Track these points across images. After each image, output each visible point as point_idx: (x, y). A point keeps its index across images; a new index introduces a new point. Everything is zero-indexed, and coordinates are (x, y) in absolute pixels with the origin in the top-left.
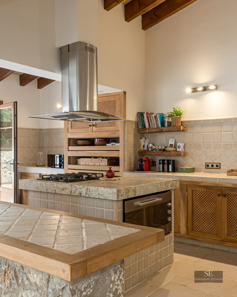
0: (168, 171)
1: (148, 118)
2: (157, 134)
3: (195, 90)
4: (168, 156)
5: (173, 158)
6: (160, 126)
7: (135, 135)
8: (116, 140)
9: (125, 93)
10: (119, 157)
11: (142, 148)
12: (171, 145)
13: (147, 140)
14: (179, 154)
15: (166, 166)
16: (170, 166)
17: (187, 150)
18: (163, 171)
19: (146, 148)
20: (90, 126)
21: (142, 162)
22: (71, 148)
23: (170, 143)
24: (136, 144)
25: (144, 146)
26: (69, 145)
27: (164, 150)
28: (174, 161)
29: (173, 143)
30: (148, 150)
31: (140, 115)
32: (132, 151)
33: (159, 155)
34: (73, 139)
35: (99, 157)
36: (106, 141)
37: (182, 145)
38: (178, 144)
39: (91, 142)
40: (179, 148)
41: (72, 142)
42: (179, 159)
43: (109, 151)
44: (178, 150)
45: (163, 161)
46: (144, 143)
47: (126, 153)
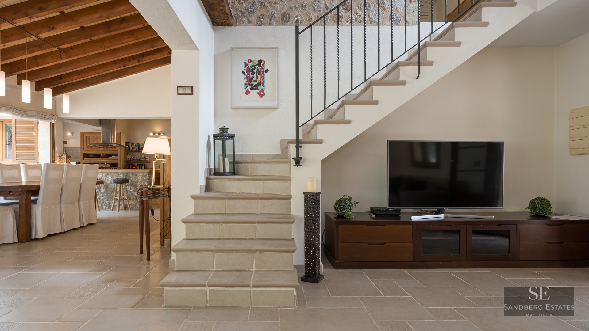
0: (142, 169)
1: (131, 145)
2: (136, 153)
3: (154, 134)
4: (142, 162)
5: (143, 164)
6: (138, 149)
7: (125, 153)
8: (116, 155)
9: (121, 133)
10: (117, 163)
11: (128, 159)
12: (143, 158)
13: (130, 155)
14: (147, 162)
15: (141, 167)
16: (143, 167)
17: (151, 160)
18: (139, 169)
19: (129, 159)
20: (100, 147)
21: (130, 165)
22: (85, 158)
23: (143, 157)
24: (125, 157)
25: (129, 158)
26: (84, 157)
27: (139, 160)
28: (145, 165)
29: (144, 157)
30: (131, 160)
31: (127, 144)
32: (124, 160)
33: (137, 162)
34: (86, 154)
35: (105, 163)
36: (108, 155)
37: (148, 158)
38: (146, 158)
39: (98, 156)
40: (147, 159)
41: (85, 155)
42: (147, 164)
43: (111, 159)
44: (146, 160)
45: (139, 165)
46: (129, 157)
47: (121, 161)
